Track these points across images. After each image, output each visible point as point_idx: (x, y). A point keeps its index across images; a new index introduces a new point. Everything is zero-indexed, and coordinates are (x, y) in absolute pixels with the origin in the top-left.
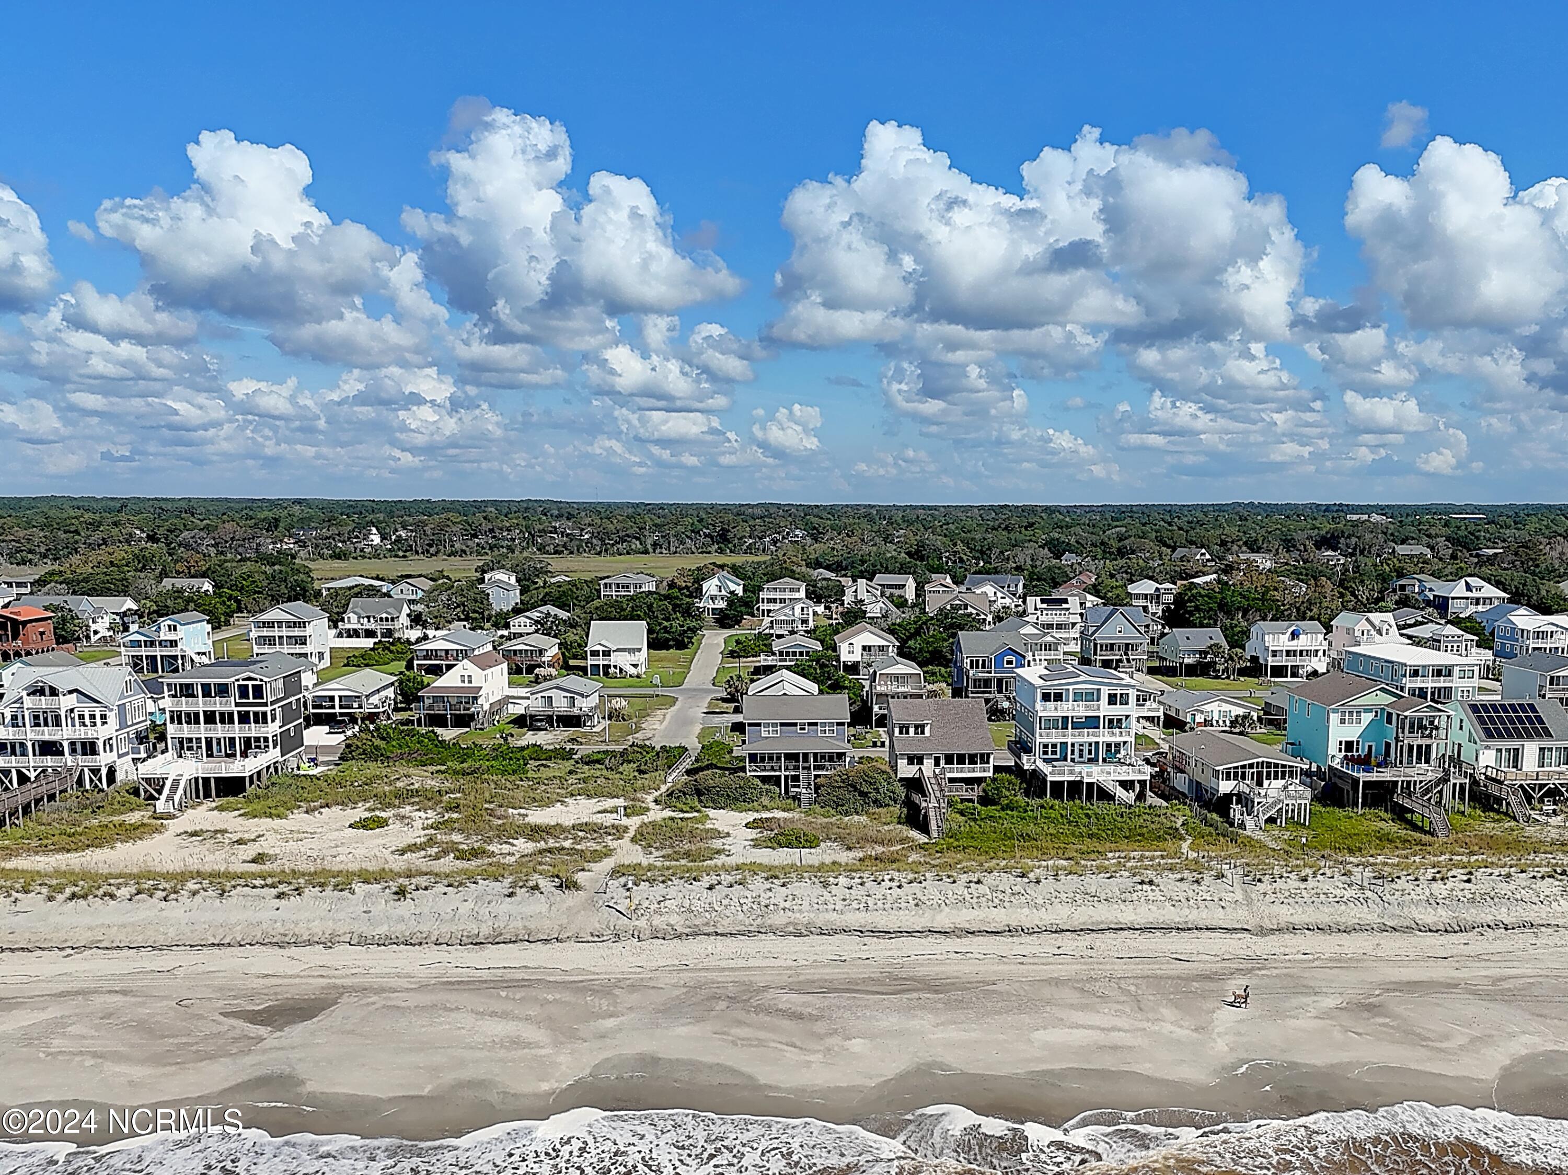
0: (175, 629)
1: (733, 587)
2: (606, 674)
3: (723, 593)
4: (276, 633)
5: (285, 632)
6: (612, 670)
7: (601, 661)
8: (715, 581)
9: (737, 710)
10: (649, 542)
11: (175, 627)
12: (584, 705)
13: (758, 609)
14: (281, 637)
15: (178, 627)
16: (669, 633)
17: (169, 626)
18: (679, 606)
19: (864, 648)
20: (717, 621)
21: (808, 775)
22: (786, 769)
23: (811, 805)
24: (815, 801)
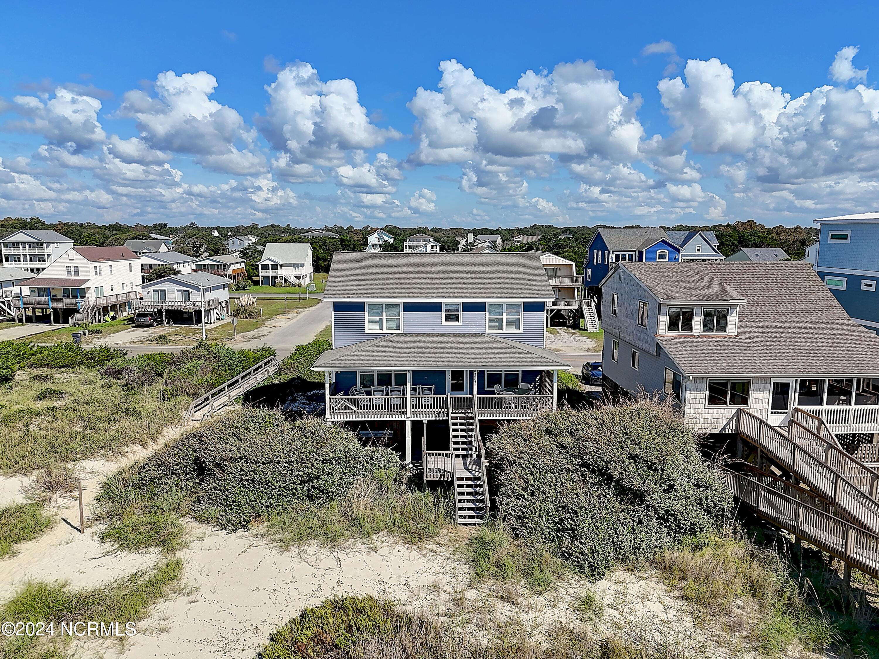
1: (386, 238)
2: (274, 284)
3: (381, 242)
4: (21, 251)
5: (28, 251)
6: (278, 280)
7: (270, 273)
8: (376, 235)
12: (199, 300)
14: (25, 256)
21: (468, 422)
22: (417, 405)
23: (481, 517)
24: (494, 507)
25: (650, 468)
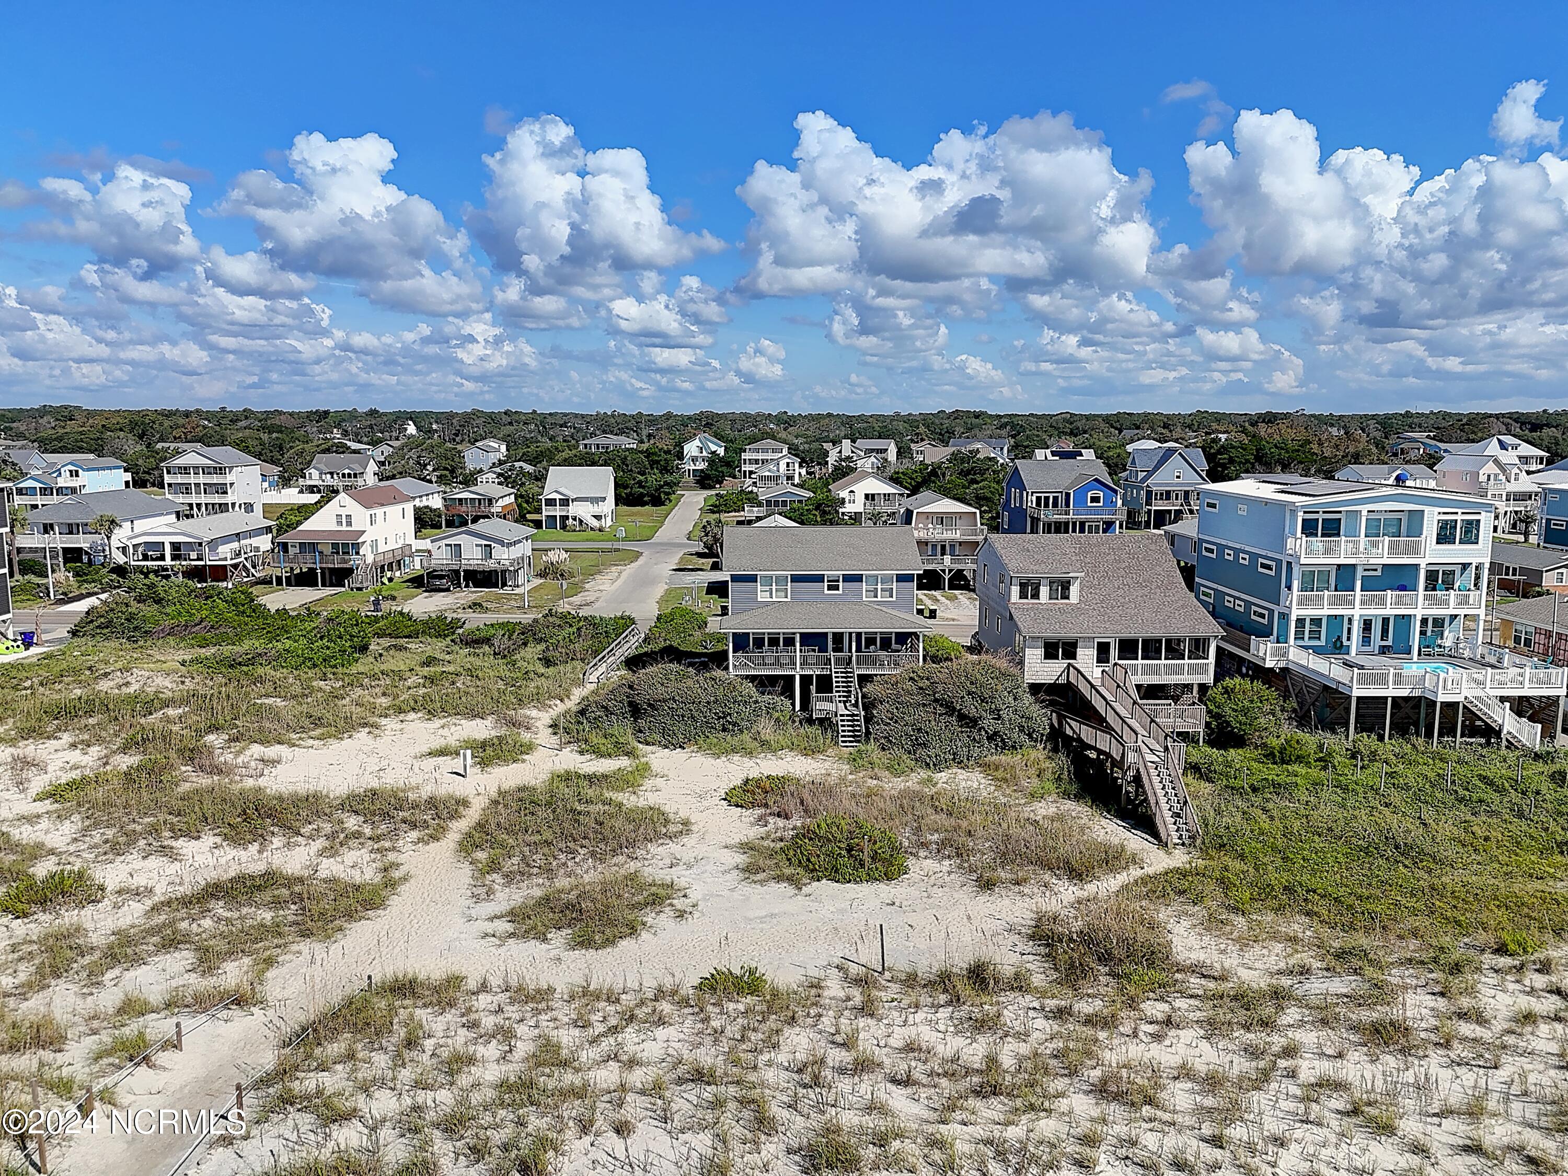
0: (77, 475)
1: (713, 448)
2: (564, 527)
3: (705, 454)
4: (192, 479)
5: (202, 479)
6: (570, 522)
7: (558, 512)
8: (697, 442)
9: (716, 567)
10: (645, 433)
11: (77, 472)
12: (503, 556)
13: (740, 471)
14: (197, 485)
15: (80, 471)
16: (643, 487)
17: (71, 471)
18: (658, 462)
19: (867, 496)
20: (698, 482)
21: (847, 675)
22: (804, 663)
23: (859, 742)
24: (868, 733)
25: (982, 701)
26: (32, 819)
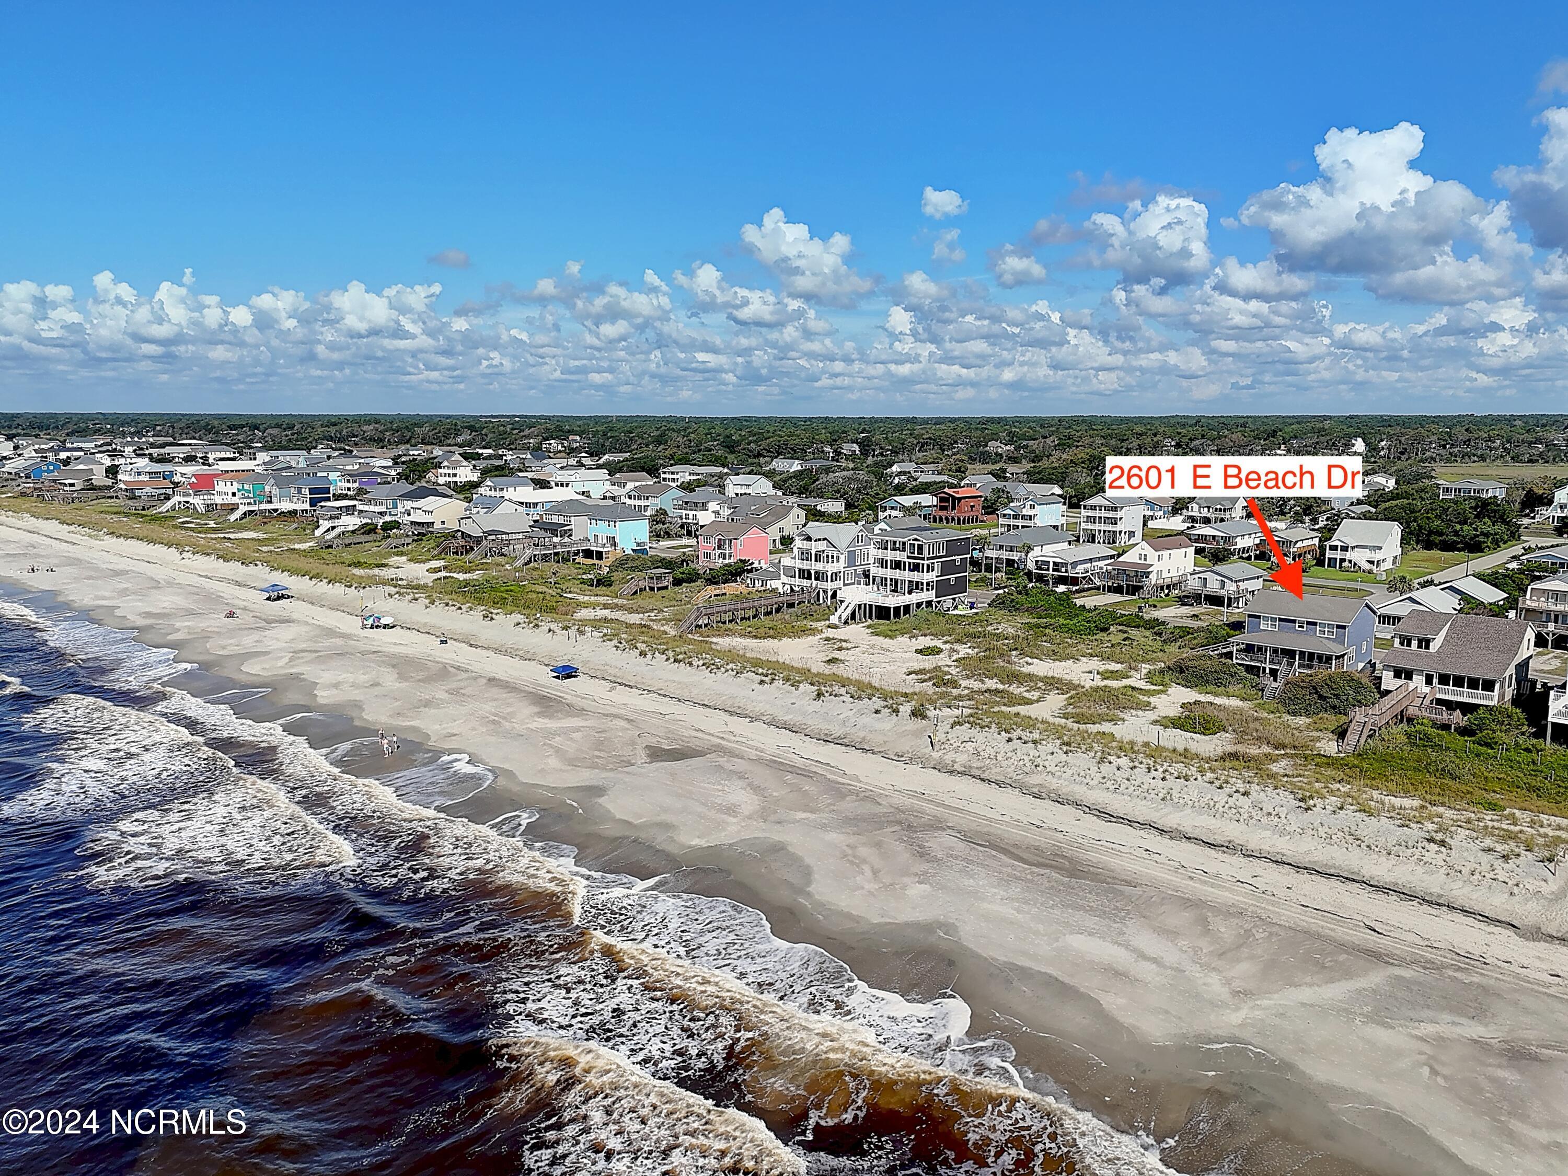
2: (1341, 567)
4: (1097, 514)
5: (1103, 514)
6: (1346, 564)
7: (1338, 555)
11: (1034, 506)
14: (1100, 518)
26: (949, 666)
